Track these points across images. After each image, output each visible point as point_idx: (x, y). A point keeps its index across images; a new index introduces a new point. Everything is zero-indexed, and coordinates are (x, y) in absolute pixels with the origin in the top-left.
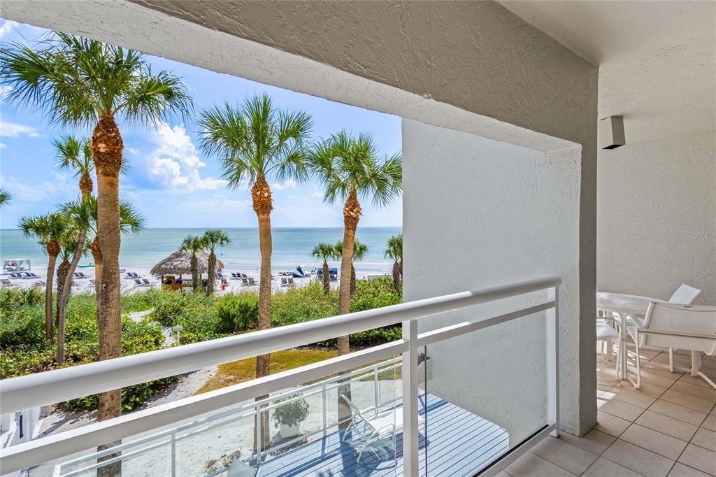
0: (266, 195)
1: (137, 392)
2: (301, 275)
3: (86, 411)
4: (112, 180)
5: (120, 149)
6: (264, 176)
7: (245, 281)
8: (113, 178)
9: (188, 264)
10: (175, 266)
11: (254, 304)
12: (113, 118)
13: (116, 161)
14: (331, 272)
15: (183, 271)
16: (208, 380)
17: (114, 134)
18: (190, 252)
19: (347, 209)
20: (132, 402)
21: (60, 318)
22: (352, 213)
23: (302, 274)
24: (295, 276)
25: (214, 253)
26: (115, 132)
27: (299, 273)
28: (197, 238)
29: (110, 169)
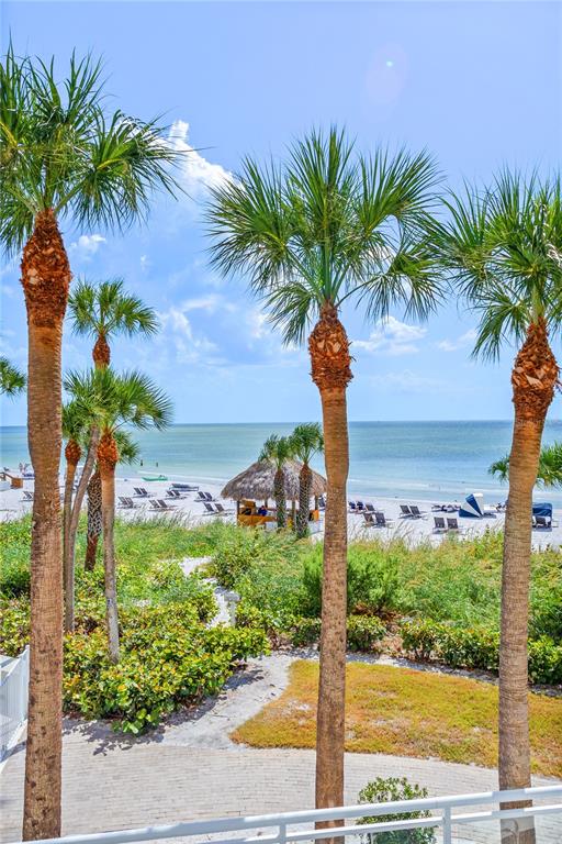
0: (336, 347)
1: (148, 703)
2: (476, 513)
3: (82, 719)
4: (48, 334)
5: (62, 276)
6: (335, 309)
7: (368, 518)
8: (49, 330)
9: (270, 485)
10: (255, 486)
11: (364, 567)
12: (54, 222)
13: (54, 298)
14: (536, 511)
15: (265, 494)
16: (266, 703)
17: (51, 250)
18: (274, 462)
19: (520, 370)
20: (140, 720)
21: (69, 561)
22: (532, 381)
23: (479, 512)
24: (464, 514)
25: (310, 465)
26: (54, 246)
27: (472, 509)
28: (283, 439)
29: (46, 313)
